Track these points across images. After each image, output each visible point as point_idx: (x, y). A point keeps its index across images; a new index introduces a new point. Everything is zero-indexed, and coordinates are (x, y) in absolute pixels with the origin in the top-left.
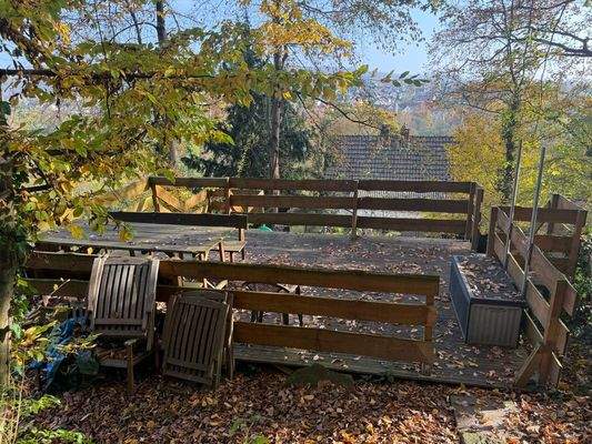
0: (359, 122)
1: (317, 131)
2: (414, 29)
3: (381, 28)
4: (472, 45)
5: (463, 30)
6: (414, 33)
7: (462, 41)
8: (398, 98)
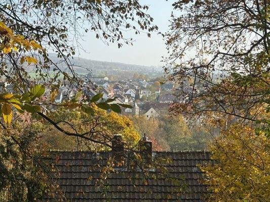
0: (77, 135)
1: (16, 148)
2: (141, 15)
3: (99, 11)
4: (222, 34)
5: (209, 16)
6: (142, 21)
7: (208, 29)
8: (137, 97)
